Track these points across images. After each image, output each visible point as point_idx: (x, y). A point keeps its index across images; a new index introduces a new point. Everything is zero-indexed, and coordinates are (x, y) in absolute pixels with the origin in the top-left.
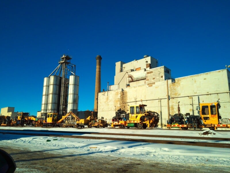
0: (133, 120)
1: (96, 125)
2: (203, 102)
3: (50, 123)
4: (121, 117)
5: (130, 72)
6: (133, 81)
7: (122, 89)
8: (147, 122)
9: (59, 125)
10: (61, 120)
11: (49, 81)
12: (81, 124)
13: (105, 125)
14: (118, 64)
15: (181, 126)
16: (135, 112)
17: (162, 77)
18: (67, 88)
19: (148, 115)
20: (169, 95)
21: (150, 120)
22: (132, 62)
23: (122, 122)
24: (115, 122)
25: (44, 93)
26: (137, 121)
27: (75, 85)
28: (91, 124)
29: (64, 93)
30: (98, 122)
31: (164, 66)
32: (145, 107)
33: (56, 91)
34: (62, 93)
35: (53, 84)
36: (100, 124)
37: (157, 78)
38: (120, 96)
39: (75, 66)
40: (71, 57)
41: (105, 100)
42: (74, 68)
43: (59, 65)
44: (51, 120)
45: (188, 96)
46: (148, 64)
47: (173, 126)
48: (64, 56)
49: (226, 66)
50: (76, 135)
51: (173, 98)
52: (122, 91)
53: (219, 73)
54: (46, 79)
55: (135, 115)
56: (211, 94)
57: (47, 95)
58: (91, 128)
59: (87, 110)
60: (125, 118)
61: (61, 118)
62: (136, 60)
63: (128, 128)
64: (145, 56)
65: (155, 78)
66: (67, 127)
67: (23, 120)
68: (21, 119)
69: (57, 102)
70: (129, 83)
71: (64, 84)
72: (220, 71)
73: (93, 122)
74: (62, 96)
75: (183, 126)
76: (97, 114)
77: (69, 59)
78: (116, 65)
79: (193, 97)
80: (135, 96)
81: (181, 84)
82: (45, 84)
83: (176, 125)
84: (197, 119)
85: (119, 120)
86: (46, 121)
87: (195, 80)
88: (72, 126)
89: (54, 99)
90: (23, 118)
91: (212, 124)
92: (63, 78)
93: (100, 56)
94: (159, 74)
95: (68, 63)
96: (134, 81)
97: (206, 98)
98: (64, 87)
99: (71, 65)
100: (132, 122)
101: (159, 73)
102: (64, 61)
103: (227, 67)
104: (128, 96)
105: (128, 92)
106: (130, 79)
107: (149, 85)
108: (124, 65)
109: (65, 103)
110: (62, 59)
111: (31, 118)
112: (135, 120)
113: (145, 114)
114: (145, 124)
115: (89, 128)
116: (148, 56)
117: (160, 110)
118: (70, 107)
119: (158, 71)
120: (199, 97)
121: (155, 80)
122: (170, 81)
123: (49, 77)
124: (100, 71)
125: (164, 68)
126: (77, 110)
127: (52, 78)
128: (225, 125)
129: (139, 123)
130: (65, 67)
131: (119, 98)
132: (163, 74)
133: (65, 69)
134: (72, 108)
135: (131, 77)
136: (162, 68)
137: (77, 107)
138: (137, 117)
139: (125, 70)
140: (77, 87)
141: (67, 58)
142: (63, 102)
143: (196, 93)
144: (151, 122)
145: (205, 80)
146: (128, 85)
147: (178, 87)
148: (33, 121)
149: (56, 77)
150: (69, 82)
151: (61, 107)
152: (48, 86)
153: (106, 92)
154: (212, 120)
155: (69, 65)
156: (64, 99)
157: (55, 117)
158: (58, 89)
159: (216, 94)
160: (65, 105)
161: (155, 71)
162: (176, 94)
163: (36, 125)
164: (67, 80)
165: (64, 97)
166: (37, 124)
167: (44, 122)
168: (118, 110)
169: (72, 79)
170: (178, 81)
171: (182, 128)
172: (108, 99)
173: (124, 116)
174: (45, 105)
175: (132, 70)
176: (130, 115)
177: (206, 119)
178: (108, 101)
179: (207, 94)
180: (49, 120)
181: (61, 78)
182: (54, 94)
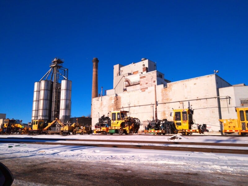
0: (114, 127)
1: (80, 132)
2: (179, 108)
3: (36, 131)
4: (104, 123)
5: (127, 76)
6: (129, 85)
7: (116, 94)
8: (127, 129)
9: (45, 132)
10: (47, 128)
11: (39, 86)
12: (66, 131)
13: (89, 132)
14: (116, 67)
15: (156, 131)
16: (116, 118)
17: (154, 82)
18: (59, 93)
19: (128, 121)
20: (157, 101)
21: (129, 126)
22: (130, 65)
23: (104, 129)
24: (97, 129)
25: (35, 99)
26: (118, 127)
27: (67, 90)
28: (75, 131)
29: (55, 98)
30: (82, 129)
31: (156, 71)
32: (127, 113)
33: (48, 96)
34: (54, 99)
35: (44, 89)
36: (84, 131)
37: (150, 83)
38: (114, 102)
39: (67, 69)
40: (63, 60)
41: (99, 106)
42: (66, 72)
43: (51, 69)
44: (37, 127)
45: (180, 102)
46: (145, 68)
47: (150, 131)
48: (55, 60)
49: (214, 71)
50: (51, 142)
51: (165, 103)
52: (116, 96)
53: (208, 78)
54: (36, 84)
55: (116, 122)
56: (200, 99)
57: (38, 101)
58: (75, 134)
59: (82, 116)
60: (108, 124)
61: (48, 125)
62: (134, 63)
63: (112, 134)
64: (143, 59)
65: (148, 83)
66: (52, 134)
67: (9, 128)
68: (8, 126)
69: (48, 108)
70: (126, 87)
71: (56, 89)
72: (209, 77)
73: (77, 128)
74: (53, 102)
75: (158, 132)
76: (91, 121)
77: (61, 62)
78: (114, 68)
79: (184, 102)
80: (128, 102)
81: (173, 89)
82: (36, 89)
83: (153, 130)
84: (171, 125)
85: (102, 126)
86: (32, 129)
87: (186, 85)
88: (58, 134)
89: (45, 105)
90: (9, 125)
91: (183, 129)
92: (54, 83)
93: (97, 59)
94: (152, 79)
95: (60, 67)
96: (131, 86)
97: (196, 103)
98: (56, 92)
99: (64, 69)
100: (113, 128)
101: (152, 77)
102: (55, 65)
103: (216, 72)
104: (121, 101)
105: (121, 97)
106: (127, 83)
107: (142, 90)
108: (121, 69)
109: (57, 109)
110: (53, 62)
111: (17, 126)
112: (115, 127)
113: (125, 121)
114: (125, 130)
115: (73, 135)
116: (146, 59)
117: (153, 116)
118: (62, 113)
119: (150, 75)
120: (189, 102)
121: (147, 85)
122: (162, 86)
123: (40, 82)
124: (97, 75)
125: (156, 73)
126: (69, 116)
127: (43, 83)
128: (194, 130)
129: (119, 129)
130: (56, 71)
131: (112, 104)
132: (155, 79)
133: (56, 73)
134: (64, 115)
135: (127, 81)
136: (154, 73)
137: (70, 113)
138: (118, 124)
139: (122, 73)
140: (69, 92)
141: (59, 62)
142: (55, 107)
143: (187, 98)
144: (130, 128)
145: (195, 85)
146: (125, 90)
147: (170, 92)
148: (19, 128)
149: (47, 82)
150: (61, 87)
151: (53, 114)
152: (39, 91)
153: (100, 98)
154: (183, 126)
155: (61, 69)
156: (55, 105)
157: (41, 124)
158: (49, 94)
159: (206, 99)
160: (57, 111)
161: (148, 76)
162: (167, 99)
163: (22, 133)
164: (59, 85)
165: (55, 103)
166: (24, 131)
167: (30, 129)
168: (102, 117)
169: (64, 83)
170: (170, 86)
171: (157, 133)
172: (102, 104)
173: (106, 122)
174: (36, 111)
175: (130, 74)
176: (112, 121)
177: (180, 124)
178: (103, 106)
179: (197, 99)
180: (35, 127)
181: (53, 82)
182: (45, 100)
